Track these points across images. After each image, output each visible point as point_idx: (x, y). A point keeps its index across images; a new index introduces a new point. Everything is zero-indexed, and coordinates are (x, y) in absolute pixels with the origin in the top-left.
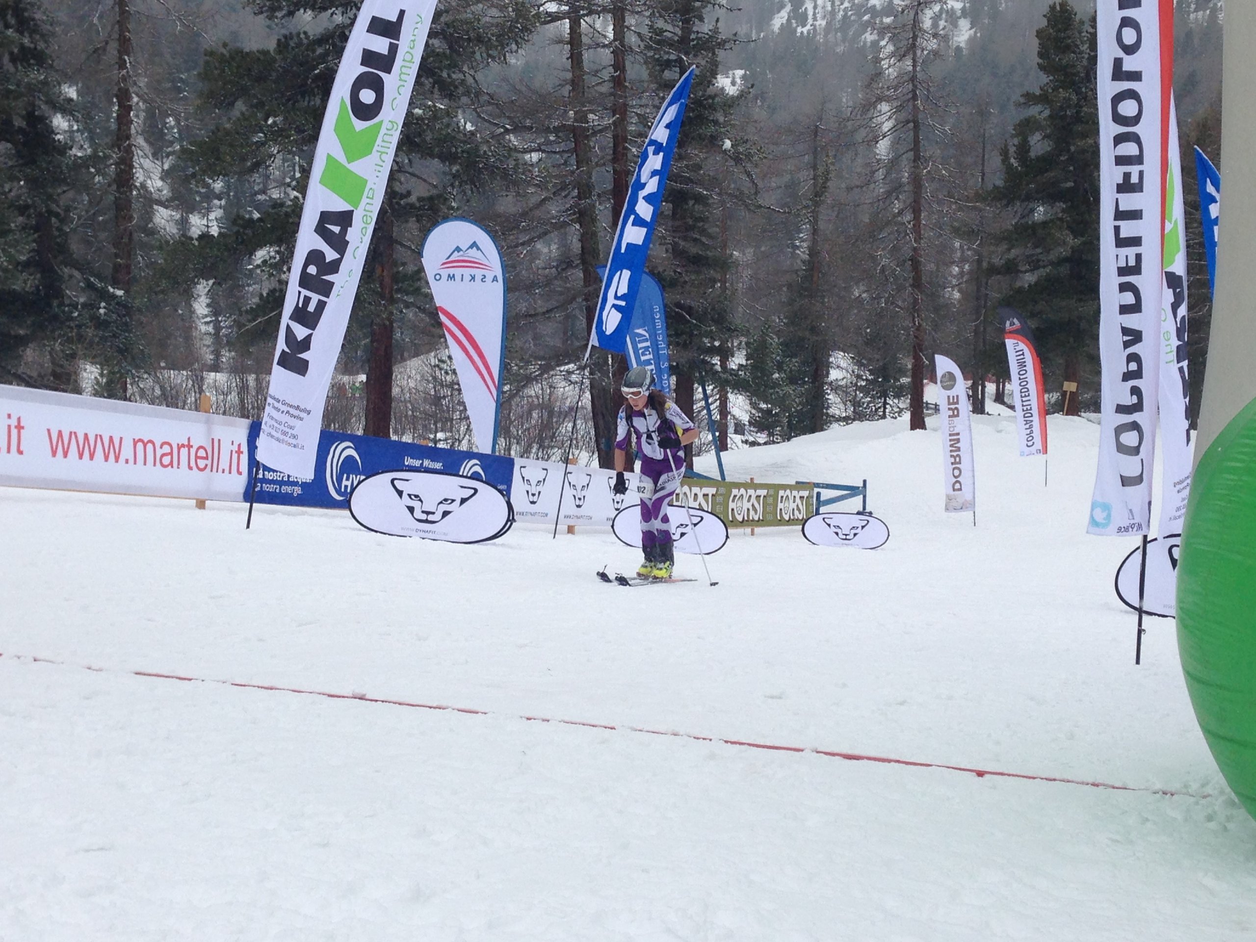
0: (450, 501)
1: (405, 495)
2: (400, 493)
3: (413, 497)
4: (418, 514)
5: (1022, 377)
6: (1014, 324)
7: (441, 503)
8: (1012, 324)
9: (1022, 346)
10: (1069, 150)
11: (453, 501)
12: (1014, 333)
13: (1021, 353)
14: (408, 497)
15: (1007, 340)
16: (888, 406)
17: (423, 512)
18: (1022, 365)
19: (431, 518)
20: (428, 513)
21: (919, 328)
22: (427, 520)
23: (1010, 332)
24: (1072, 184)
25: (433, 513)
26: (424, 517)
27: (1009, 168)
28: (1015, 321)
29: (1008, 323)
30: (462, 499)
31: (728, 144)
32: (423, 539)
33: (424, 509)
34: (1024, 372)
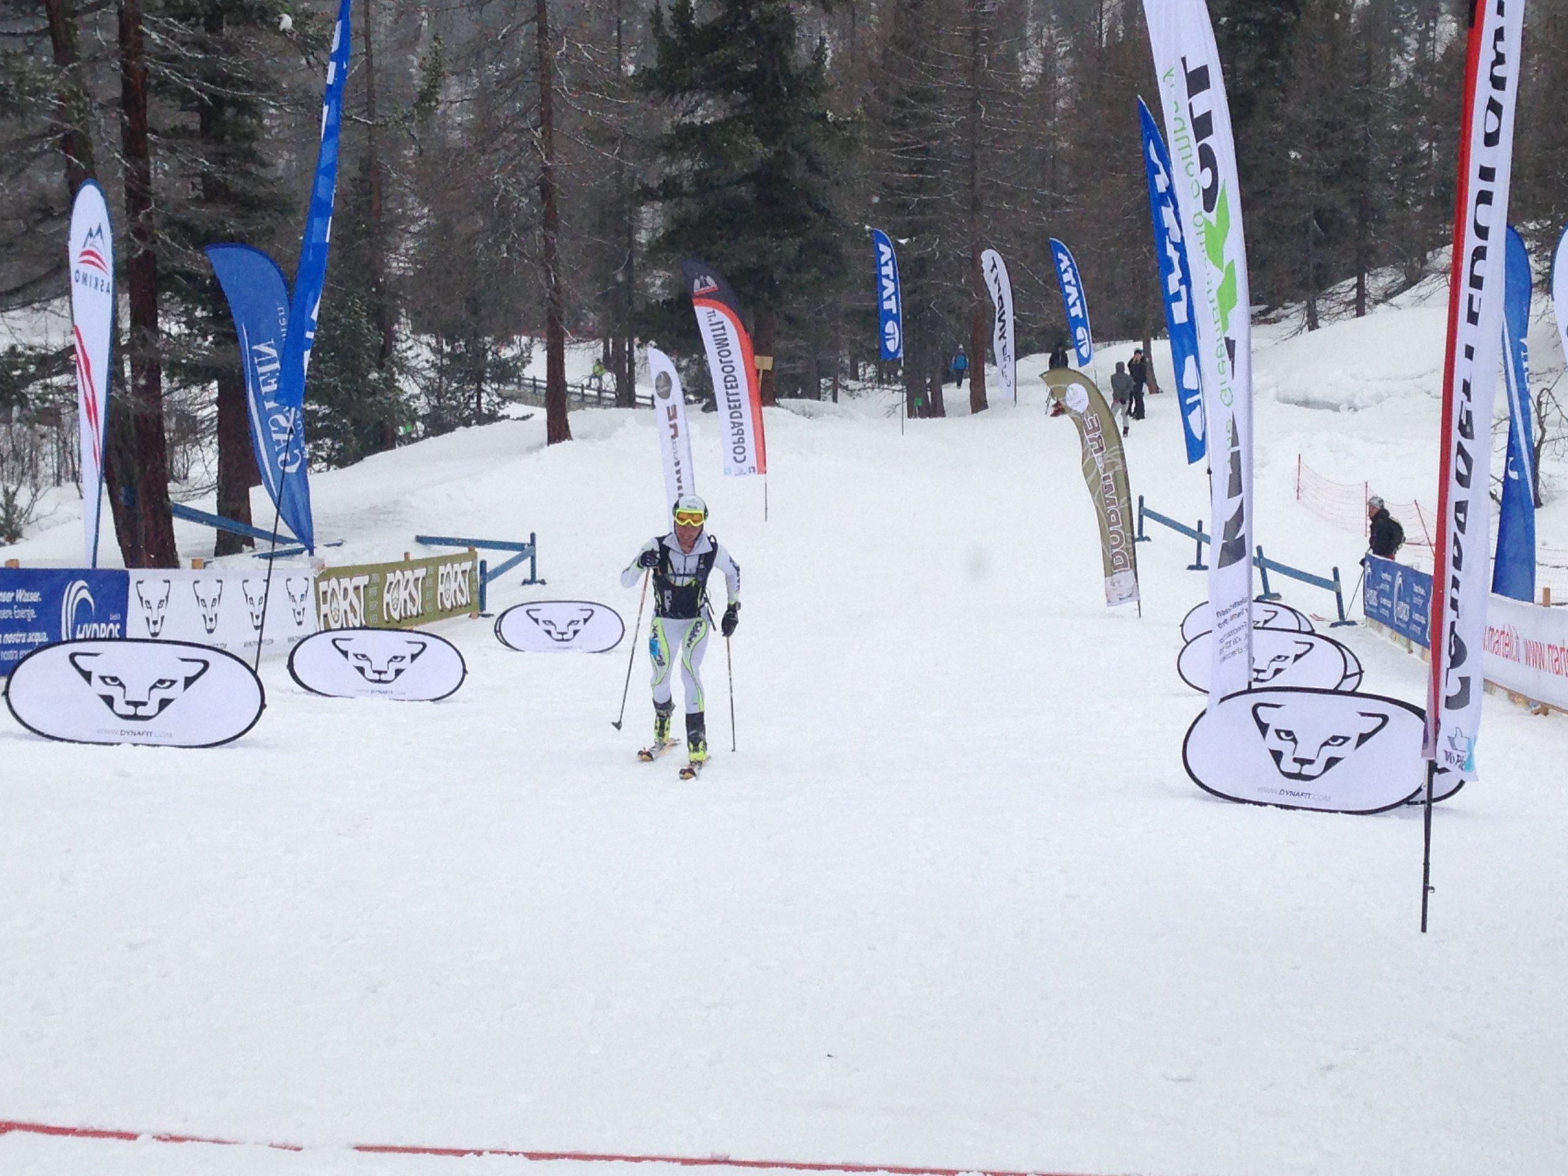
0: (168, 683)
1: (95, 678)
2: (87, 676)
3: (108, 680)
4: (121, 707)
5: (724, 360)
6: (707, 284)
7: (154, 686)
8: (704, 284)
9: (720, 316)
10: (749, 16)
11: (173, 682)
12: (709, 297)
13: (720, 326)
14: (101, 682)
15: (696, 308)
16: (483, 395)
17: (128, 703)
18: (722, 343)
19: (141, 711)
20: (136, 704)
21: (557, 289)
22: (136, 715)
23: (702, 296)
24: (754, 66)
25: (144, 704)
26: (131, 710)
27: (664, 41)
28: (709, 279)
29: (697, 283)
30: (186, 678)
31: (287, 22)
32: (135, 745)
33: (128, 699)
34: (727, 353)
